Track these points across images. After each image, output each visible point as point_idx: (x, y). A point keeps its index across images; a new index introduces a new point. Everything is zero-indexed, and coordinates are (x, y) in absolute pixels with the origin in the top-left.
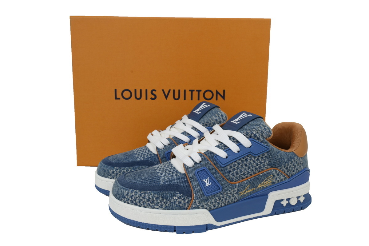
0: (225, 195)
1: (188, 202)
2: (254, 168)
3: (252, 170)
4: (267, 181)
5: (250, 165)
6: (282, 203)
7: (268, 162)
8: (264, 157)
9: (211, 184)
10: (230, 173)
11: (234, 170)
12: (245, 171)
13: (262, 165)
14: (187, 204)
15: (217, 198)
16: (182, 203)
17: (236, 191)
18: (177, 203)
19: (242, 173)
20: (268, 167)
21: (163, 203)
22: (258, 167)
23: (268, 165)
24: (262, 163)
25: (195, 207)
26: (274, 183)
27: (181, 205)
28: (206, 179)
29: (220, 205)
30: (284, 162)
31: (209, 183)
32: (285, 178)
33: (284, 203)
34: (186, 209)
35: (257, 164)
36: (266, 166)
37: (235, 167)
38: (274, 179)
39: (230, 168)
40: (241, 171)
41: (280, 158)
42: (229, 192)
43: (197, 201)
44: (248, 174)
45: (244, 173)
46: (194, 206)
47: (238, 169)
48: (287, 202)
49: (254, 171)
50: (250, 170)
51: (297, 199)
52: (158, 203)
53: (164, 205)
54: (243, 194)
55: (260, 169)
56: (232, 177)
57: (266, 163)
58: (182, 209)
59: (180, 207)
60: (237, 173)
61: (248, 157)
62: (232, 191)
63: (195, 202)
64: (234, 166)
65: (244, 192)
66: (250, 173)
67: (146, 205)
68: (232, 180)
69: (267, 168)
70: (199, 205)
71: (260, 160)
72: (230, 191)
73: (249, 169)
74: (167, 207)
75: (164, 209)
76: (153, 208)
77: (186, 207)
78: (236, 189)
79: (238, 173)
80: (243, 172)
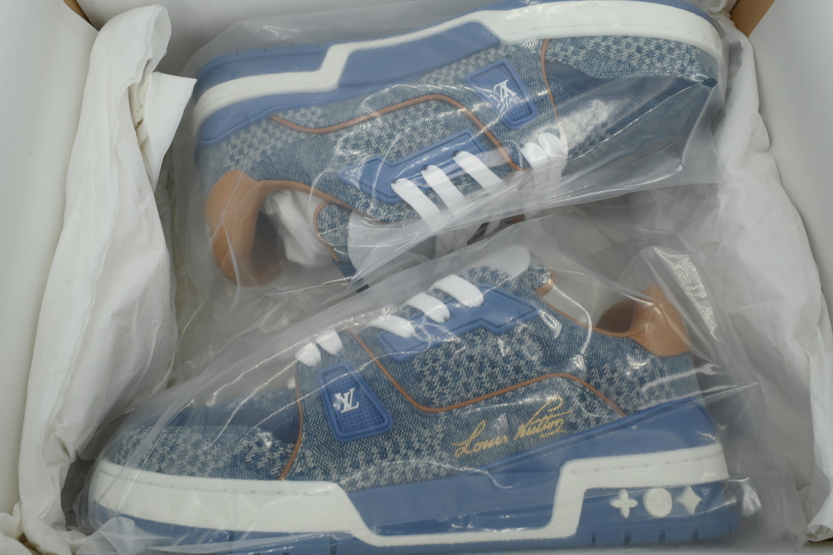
0: (402, 445)
1: (283, 458)
2: (497, 370)
3: (492, 377)
4: (546, 417)
6: (616, 503)
9: (357, 406)
10: (420, 381)
11: (434, 372)
12: (468, 377)
14: (279, 464)
15: (375, 450)
16: (265, 460)
17: (441, 436)
18: (248, 459)
19: (460, 383)
21: (209, 457)
23: (543, 363)
24: (522, 357)
25: (302, 473)
27: (260, 465)
28: (346, 392)
29: (386, 476)
31: (354, 404)
33: (624, 504)
34: (277, 478)
35: (506, 359)
36: (538, 368)
37: (437, 364)
38: (570, 409)
39: (422, 367)
40: (456, 375)
42: (414, 437)
43: (308, 453)
44: (481, 385)
45: (465, 385)
46: (298, 470)
47: (445, 368)
48: (634, 503)
49: (500, 378)
50: (483, 375)
51: (668, 495)
52: (196, 457)
53: (212, 465)
54: (464, 450)
55: (517, 373)
56: (427, 395)
57: (535, 358)
58: (262, 479)
59: (258, 471)
60: (443, 381)
61: (478, 335)
62: (427, 433)
63: (304, 457)
64: (434, 361)
65: (467, 443)
66: (487, 385)
67: (164, 465)
68: (429, 402)
69: (541, 373)
70: (315, 468)
71: (517, 347)
72: (419, 435)
73: (480, 372)
74: (218, 469)
75: (211, 476)
76: (181, 472)
77: (275, 470)
78: (438, 428)
79: (447, 383)
80: (464, 379)
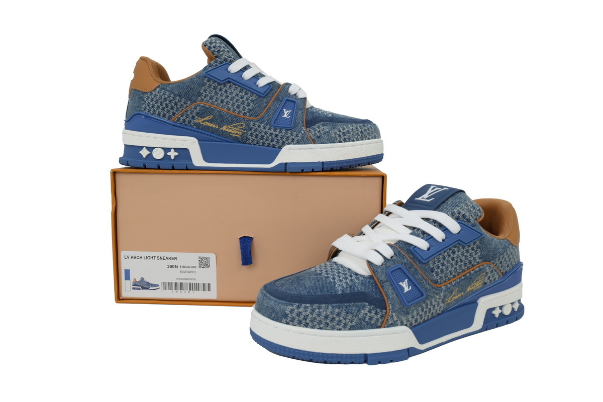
0: (429, 304)
1: (382, 317)
2: (463, 263)
3: (460, 266)
4: (478, 282)
5: (459, 259)
6: (494, 312)
7: (479, 254)
8: (475, 247)
9: (410, 288)
10: (433, 272)
11: (438, 267)
12: (452, 268)
13: (472, 258)
14: (380, 320)
15: (420, 308)
16: (374, 319)
17: (442, 297)
18: (367, 319)
19: (448, 271)
20: (480, 261)
21: (348, 321)
22: (467, 261)
23: (480, 258)
24: (472, 256)
25: (392, 324)
26: (485, 284)
27: (373, 322)
28: (404, 281)
29: (423, 319)
30: (499, 252)
31: (409, 288)
32: (499, 276)
33: (497, 313)
34: (380, 327)
35: (466, 258)
36: (478, 260)
37: (439, 263)
38: (487, 277)
39: (433, 265)
40: (447, 267)
41: (494, 248)
42: (433, 300)
43: (394, 314)
44: (456, 271)
45: (450, 272)
46: (390, 323)
47: (443, 265)
48: (500, 311)
49: (463, 267)
50: (457, 266)
51: (511, 305)
52: (340, 321)
53: (350, 324)
54: (449, 301)
55: (470, 264)
56: (435, 278)
57: (477, 256)
58: (374, 328)
59: (372, 325)
60: (442, 271)
61: (456, 247)
62: (438, 297)
63: (392, 317)
64: (439, 262)
65: (450, 298)
66: (458, 271)
67: (322, 326)
68: (436, 282)
69: (478, 263)
70: (397, 321)
71: (470, 251)
72: (435, 299)
73: (457, 264)
74: (353, 326)
75: (349, 329)
76: (333, 328)
77: (379, 324)
78: (442, 294)
79: (443, 272)
80: (450, 269)
